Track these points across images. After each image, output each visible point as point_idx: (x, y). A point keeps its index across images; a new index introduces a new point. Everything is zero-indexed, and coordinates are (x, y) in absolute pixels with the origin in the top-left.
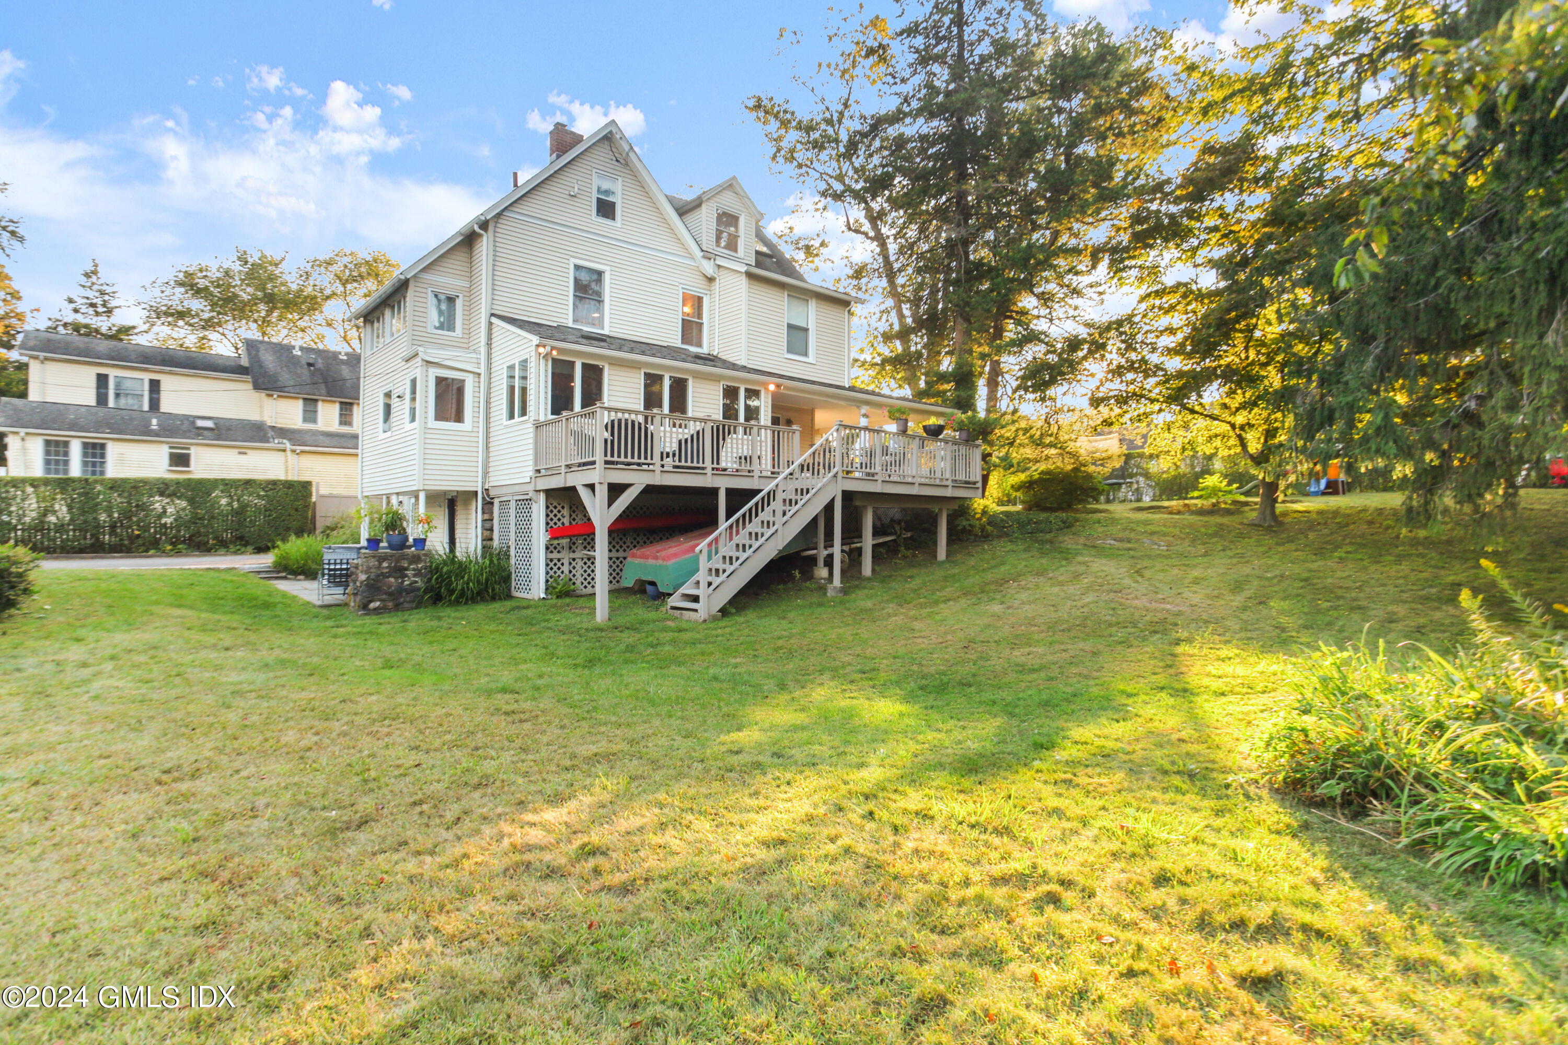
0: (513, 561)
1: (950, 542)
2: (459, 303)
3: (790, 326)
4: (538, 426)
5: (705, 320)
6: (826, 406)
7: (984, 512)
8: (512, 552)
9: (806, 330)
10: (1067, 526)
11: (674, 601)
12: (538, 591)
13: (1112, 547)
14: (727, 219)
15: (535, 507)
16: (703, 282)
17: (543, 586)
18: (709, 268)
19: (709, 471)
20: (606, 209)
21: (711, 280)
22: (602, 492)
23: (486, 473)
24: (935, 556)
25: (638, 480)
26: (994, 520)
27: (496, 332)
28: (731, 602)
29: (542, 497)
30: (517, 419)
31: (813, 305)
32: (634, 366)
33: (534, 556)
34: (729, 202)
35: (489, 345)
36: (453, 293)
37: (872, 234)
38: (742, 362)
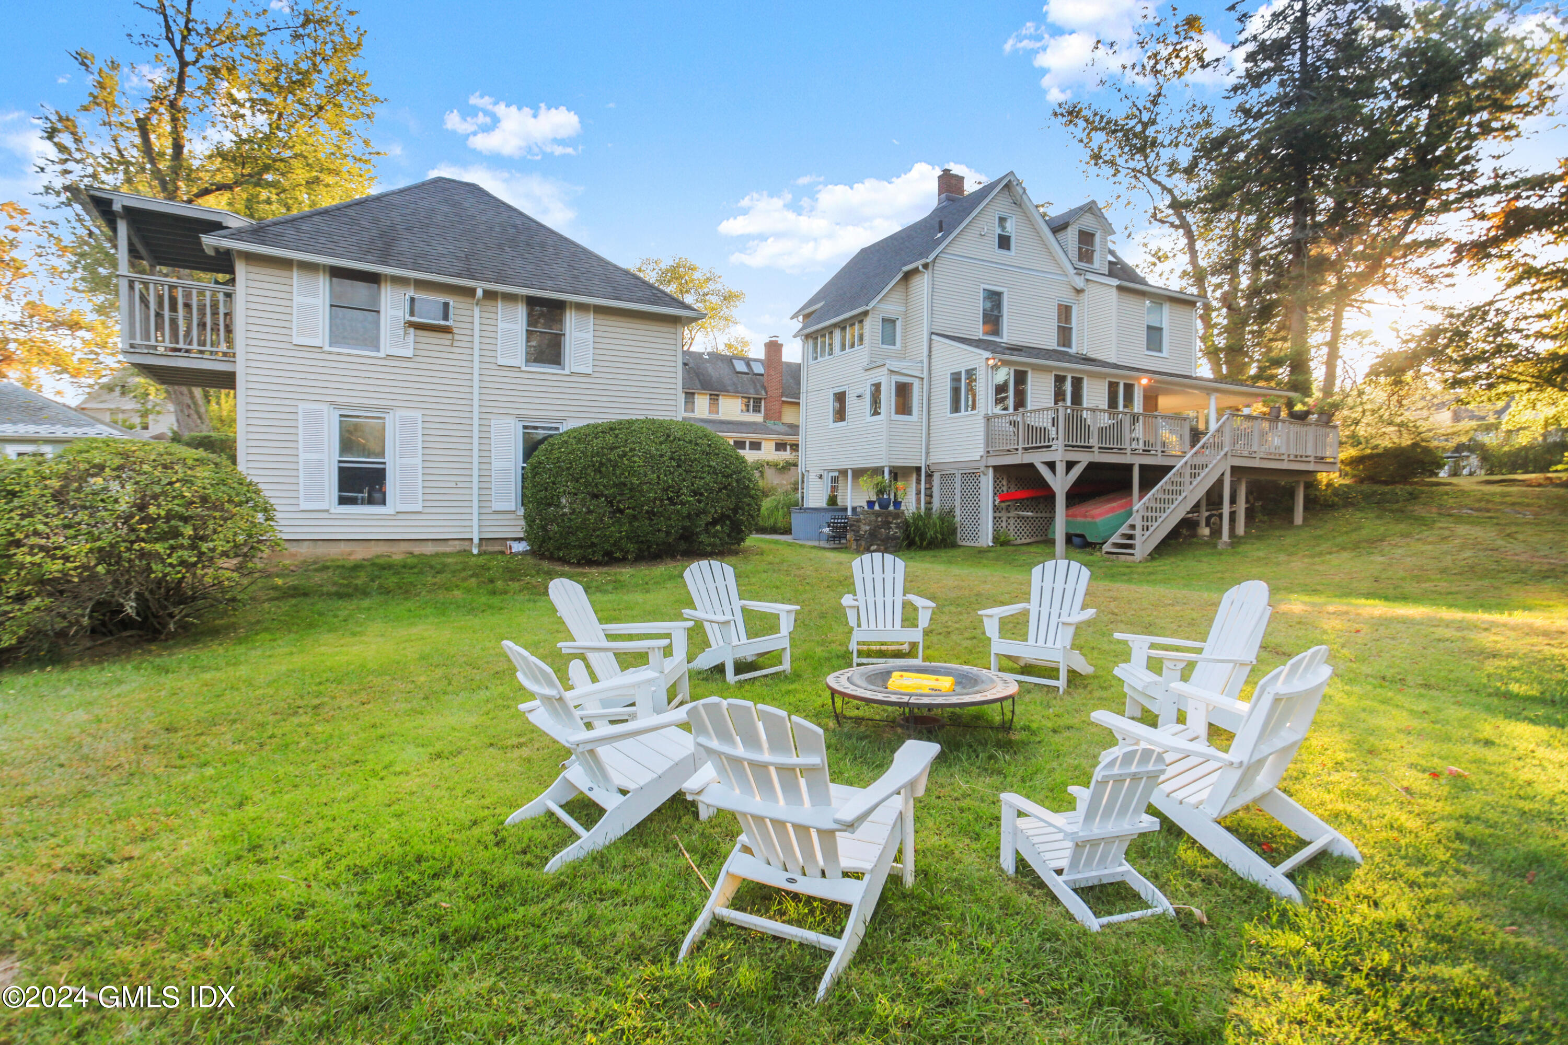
0: (958, 519)
1: (1306, 508)
2: (898, 324)
3: (1149, 327)
4: (988, 419)
5: (1074, 324)
6: (1167, 392)
7: (1329, 485)
8: (958, 512)
9: (1160, 329)
10: (1413, 497)
11: (1107, 547)
12: (986, 539)
13: (1470, 516)
14: (1086, 238)
15: (983, 479)
16: (1072, 294)
17: (990, 537)
18: (1079, 282)
19: (1096, 449)
20: (1004, 242)
21: (1079, 291)
22: (1060, 468)
23: (928, 453)
24: (1291, 521)
25: (1084, 459)
26: (1337, 492)
27: (935, 345)
28: (1157, 548)
29: (991, 470)
30: (963, 413)
31: (1166, 308)
32: (1047, 369)
33: (982, 516)
34: (1087, 223)
35: (930, 356)
36: (893, 316)
37: (1177, 222)
38: (1113, 360)
